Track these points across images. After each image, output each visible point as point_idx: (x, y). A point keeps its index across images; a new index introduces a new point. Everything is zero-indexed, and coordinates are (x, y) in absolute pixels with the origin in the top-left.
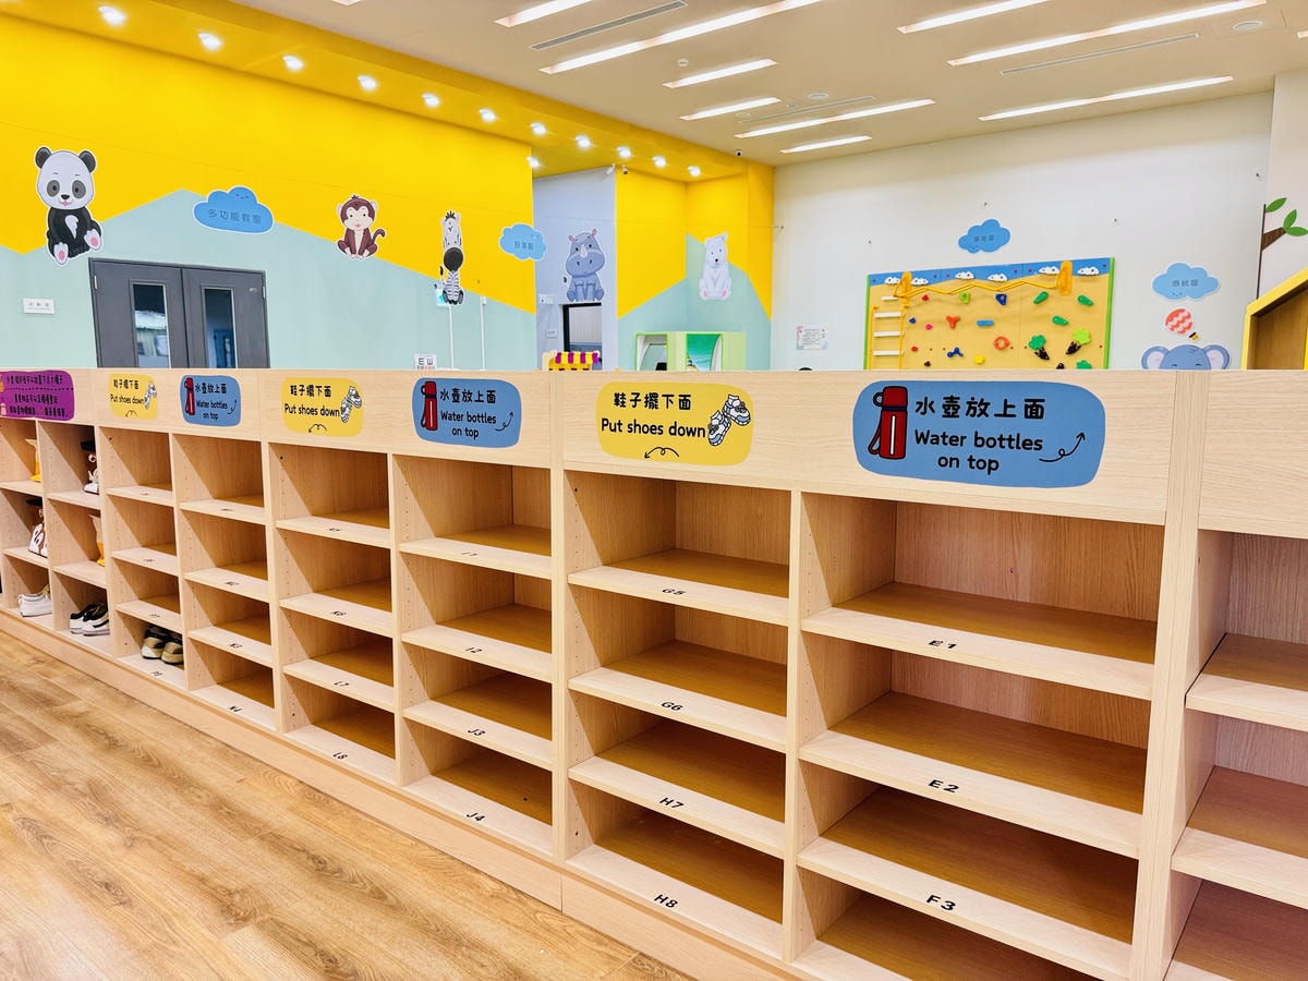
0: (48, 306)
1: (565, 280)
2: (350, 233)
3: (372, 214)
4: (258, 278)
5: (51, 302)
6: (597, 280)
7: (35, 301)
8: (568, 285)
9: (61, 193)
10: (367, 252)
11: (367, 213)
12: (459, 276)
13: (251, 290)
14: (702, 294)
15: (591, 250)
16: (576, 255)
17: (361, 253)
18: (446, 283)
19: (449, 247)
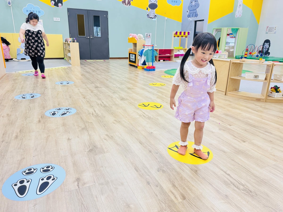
0: (59, 19)
1: (187, 12)
4: (106, 13)
5: (59, 18)
6: (196, 11)
7: (56, 18)
8: (188, 13)
10: (128, 5)
12: (155, 11)
13: (104, 16)
14: (236, 16)
15: (196, 2)
16: (191, 4)
17: (127, 5)
18: (149, 12)
19: (151, 3)
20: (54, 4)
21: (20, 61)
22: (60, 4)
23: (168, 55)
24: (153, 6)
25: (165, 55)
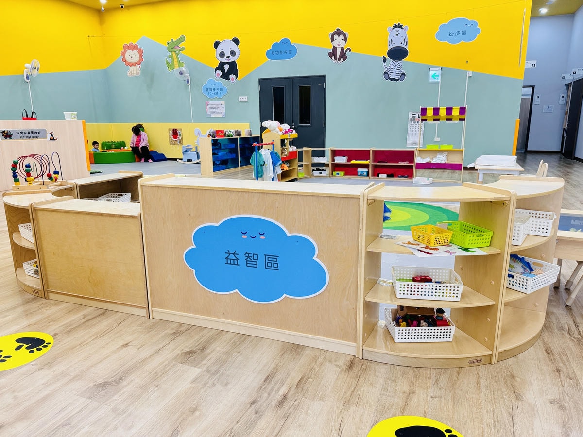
2: (335, 49)
3: (345, 40)
4: (322, 79)
5: (246, 97)
7: (242, 97)
9: (226, 56)
10: (342, 60)
11: (343, 39)
13: (319, 85)
17: (339, 60)
18: (389, 67)
19: (394, 46)
20: (220, 75)
21: (185, 162)
22: (232, 76)
23: (406, 163)
24: (398, 54)
25: (398, 162)
